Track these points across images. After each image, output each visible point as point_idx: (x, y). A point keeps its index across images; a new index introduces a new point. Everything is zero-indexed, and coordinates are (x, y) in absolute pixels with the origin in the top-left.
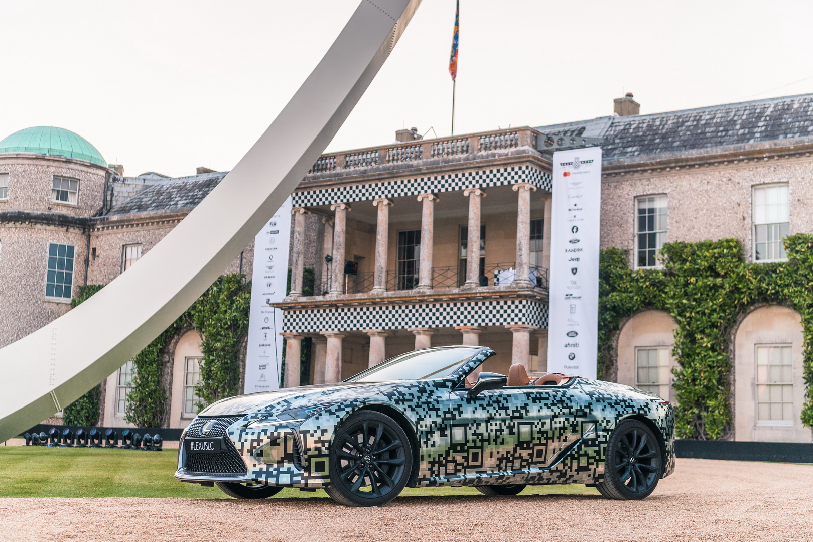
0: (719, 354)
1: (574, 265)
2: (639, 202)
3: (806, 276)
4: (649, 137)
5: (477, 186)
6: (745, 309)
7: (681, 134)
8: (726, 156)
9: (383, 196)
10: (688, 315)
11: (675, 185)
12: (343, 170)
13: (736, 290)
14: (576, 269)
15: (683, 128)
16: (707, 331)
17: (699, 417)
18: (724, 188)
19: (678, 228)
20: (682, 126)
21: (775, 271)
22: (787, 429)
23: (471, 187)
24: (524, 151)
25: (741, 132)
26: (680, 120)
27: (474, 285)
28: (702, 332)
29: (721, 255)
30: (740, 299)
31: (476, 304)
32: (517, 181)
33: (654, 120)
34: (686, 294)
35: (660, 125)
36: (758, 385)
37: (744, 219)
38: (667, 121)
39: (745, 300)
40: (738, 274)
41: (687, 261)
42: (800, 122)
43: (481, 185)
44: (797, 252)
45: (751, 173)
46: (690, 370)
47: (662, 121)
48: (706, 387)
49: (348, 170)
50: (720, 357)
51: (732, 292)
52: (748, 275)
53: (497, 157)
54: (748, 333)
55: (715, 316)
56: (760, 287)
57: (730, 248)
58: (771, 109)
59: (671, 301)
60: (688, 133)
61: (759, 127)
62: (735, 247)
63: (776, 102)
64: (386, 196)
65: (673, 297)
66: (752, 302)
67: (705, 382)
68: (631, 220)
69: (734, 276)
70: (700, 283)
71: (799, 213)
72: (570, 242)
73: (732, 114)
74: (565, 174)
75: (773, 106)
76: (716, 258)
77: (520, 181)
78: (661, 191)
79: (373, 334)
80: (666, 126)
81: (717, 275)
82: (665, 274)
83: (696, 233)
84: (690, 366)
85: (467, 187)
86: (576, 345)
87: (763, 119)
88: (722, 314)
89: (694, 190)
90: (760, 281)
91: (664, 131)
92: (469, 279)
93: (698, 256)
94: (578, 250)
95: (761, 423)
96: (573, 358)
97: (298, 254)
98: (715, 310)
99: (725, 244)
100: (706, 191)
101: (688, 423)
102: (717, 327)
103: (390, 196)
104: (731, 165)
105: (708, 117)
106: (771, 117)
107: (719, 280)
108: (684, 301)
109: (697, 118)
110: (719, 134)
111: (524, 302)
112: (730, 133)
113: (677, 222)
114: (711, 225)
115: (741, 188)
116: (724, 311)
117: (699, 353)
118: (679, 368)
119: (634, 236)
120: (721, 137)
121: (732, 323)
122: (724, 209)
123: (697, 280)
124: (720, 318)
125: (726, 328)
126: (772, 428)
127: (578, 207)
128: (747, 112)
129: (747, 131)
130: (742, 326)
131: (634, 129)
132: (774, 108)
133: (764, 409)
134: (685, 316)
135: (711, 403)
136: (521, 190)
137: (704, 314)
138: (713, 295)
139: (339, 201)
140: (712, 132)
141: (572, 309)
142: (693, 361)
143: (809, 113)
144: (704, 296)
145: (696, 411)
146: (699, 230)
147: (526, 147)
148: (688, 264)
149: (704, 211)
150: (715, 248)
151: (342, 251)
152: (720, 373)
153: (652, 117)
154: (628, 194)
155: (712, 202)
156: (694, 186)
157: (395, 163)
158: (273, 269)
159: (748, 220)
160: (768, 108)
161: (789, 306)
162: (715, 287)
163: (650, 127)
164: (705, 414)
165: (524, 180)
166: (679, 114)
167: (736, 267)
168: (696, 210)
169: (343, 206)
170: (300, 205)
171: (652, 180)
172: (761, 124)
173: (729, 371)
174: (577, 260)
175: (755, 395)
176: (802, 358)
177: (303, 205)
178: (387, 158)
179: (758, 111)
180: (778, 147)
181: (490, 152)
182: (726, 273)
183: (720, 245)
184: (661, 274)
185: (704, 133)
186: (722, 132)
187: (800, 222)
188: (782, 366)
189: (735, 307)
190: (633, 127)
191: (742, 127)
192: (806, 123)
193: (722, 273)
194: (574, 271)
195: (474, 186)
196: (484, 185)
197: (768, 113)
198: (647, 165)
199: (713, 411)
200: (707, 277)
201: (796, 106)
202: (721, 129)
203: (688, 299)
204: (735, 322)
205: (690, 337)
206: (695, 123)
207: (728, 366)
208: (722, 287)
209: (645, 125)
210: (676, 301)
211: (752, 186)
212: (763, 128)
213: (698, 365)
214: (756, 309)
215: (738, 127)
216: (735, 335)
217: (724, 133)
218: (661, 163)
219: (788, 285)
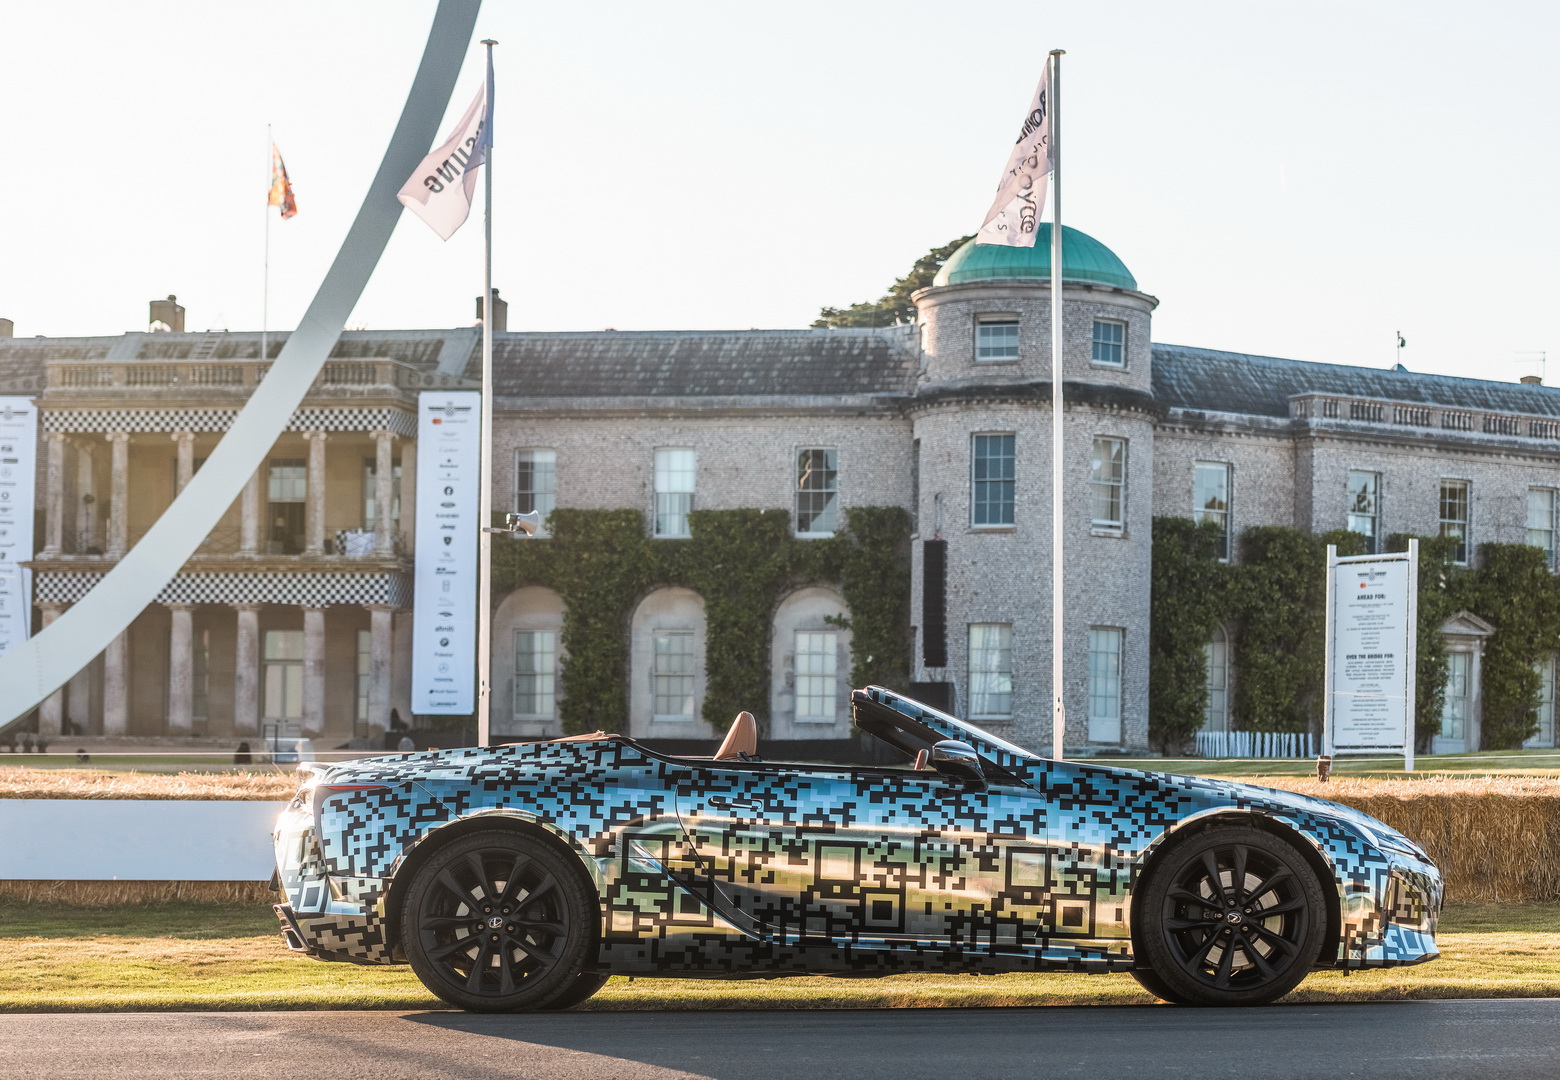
0: (615, 642)
1: (448, 533)
2: (520, 453)
3: (711, 558)
4: (530, 368)
5: (322, 428)
6: (643, 591)
7: (569, 368)
8: (626, 411)
9: (187, 429)
10: (580, 595)
11: (564, 437)
12: (124, 388)
13: (635, 569)
14: (450, 539)
15: (572, 360)
16: (601, 614)
17: (591, 712)
18: (622, 447)
19: (568, 490)
20: (569, 357)
21: (678, 551)
22: (685, 724)
23: (312, 428)
24: (384, 391)
25: (642, 375)
26: (567, 347)
27: (319, 553)
28: (596, 616)
29: (618, 528)
30: (638, 579)
31: (324, 576)
32: (375, 427)
33: (534, 341)
34: (577, 570)
35: (543, 350)
36: (657, 676)
37: (644, 485)
38: (551, 346)
39: (644, 581)
40: (638, 551)
41: (579, 533)
42: (709, 370)
43: (327, 428)
44: (703, 531)
45: (654, 432)
46: (581, 660)
47: (544, 345)
48: (600, 679)
49: (131, 388)
50: (616, 645)
51: (630, 571)
52: (649, 553)
53: (348, 395)
54: (646, 617)
55: (611, 598)
56: (662, 568)
57: (627, 520)
58: (676, 348)
59: (561, 579)
60: (578, 369)
61: (662, 371)
62: (635, 520)
63: (682, 337)
64: (192, 429)
65: (563, 575)
66: (652, 582)
67: (599, 673)
68: (510, 476)
69: (633, 553)
70: (594, 560)
71: (705, 484)
72: (443, 505)
73: (631, 347)
74: (436, 421)
75: (678, 342)
76: (613, 531)
77: (380, 427)
78: (547, 444)
79: (179, 608)
80: (550, 355)
81: (613, 551)
82: (553, 546)
83: (588, 498)
84: (581, 655)
85: (308, 428)
86: (450, 629)
87: (667, 360)
88: (619, 596)
89: (587, 447)
90: (661, 560)
91: (548, 361)
92: (313, 543)
93: (592, 528)
94: (454, 516)
95: (658, 718)
96: (446, 644)
97: (56, 495)
98: (610, 591)
99: (623, 515)
100: (602, 449)
101: (579, 718)
102: (612, 610)
103: (197, 429)
104: (631, 421)
105: (601, 348)
106: (676, 358)
107: (616, 557)
108: (576, 580)
109: (588, 347)
110: (616, 376)
111: (387, 577)
112: (629, 375)
113: (566, 483)
114: (606, 490)
115: (642, 449)
116: (621, 592)
117: (593, 641)
118: (568, 656)
119: (513, 496)
120: (618, 379)
121: (629, 604)
122: (622, 473)
123: (590, 557)
124: (617, 600)
125: (622, 612)
126: (670, 723)
127: (453, 463)
128: (648, 348)
129: (648, 375)
130: (639, 607)
131: (510, 352)
132: (681, 345)
133: (662, 702)
134: (575, 597)
135: (605, 696)
136: (381, 439)
137: (598, 594)
138: (609, 573)
139: (119, 429)
140: (607, 371)
141: (446, 586)
142: (585, 648)
143: (720, 360)
144: (599, 574)
145: (588, 705)
146: (593, 494)
147: (388, 386)
148: (580, 536)
149: (599, 473)
150: (611, 520)
151: (125, 496)
152: (615, 662)
153: (530, 337)
154: (507, 444)
155: (608, 462)
156: (588, 441)
157: (204, 386)
158: (8, 512)
159: (649, 488)
160: (673, 345)
161: (692, 589)
162: (611, 565)
163: (530, 351)
164: (598, 708)
165: (384, 427)
166: (566, 337)
167: (636, 543)
168: (589, 471)
169: (125, 437)
170: (57, 429)
171: (537, 430)
172: (665, 367)
173: (624, 660)
174: (452, 527)
175: (652, 688)
176: (703, 648)
177: (62, 430)
178: (191, 378)
179: (661, 347)
180: (684, 408)
181: (339, 386)
182: (624, 550)
183: (617, 514)
184: (548, 547)
185: (597, 371)
186: (619, 372)
187: (706, 494)
188: (683, 655)
189: (633, 587)
190: (508, 348)
191: (644, 369)
192: (717, 374)
193: (619, 549)
194: (448, 540)
195: (317, 428)
196: (332, 428)
197: (673, 353)
198: (532, 412)
199: (607, 706)
200: (602, 552)
201: (705, 347)
202: (618, 368)
203: (580, 577)
204: (632, 604)
205: (582, 620)
206: (586, 355)
207: (624, 654)
208: (619, 564)
209: (523, 349)
210: (566, 580)
211: (654, 448)
212: (668, 374)
213: (591, 654)
214: (656, 589)
215: (638, 368)
216: (631, 618)
217: (621, 375)
218: (548, 412)
219: (691, 567)
